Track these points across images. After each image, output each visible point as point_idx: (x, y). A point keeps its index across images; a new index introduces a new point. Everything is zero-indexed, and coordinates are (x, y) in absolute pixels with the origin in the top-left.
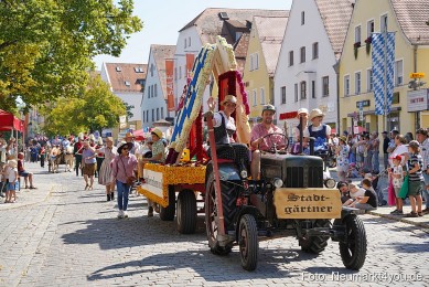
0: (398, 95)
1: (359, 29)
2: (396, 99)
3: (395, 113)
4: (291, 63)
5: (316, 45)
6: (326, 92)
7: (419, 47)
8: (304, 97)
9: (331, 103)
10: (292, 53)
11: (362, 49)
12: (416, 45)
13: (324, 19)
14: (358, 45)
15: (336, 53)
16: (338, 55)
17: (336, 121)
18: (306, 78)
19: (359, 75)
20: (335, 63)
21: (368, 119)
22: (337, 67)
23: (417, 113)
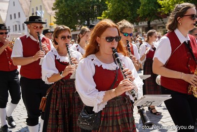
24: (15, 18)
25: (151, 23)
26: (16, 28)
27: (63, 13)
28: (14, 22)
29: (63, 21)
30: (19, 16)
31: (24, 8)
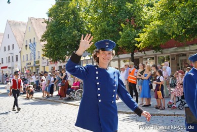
0: (39, 61)
1: (27, 41)
2: (38, 62)
3: (38, 67)
4: (5, 50)
5: (13, 45)
6: (17, 60)
8: (9, 61)
9: (19, 63)
10: (5, 47)
11: (28, 47)
12: (43, 47)
13: (15, 37)
14: (27, 46)
15: (20, 48)
17: (20, 69)
18: (10, 55)
19: (27, 55)
21: (30, 69)
22: (20, 52)
23: (44, 67)
24: (9, 50)
25: (134, 56)
26: (9, 60)
28: (8, 54)
30: (13, 48)
31: (18, 41)
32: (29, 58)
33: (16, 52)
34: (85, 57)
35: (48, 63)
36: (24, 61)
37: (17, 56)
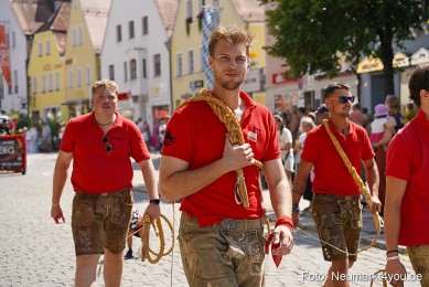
4: (120, 39)
5: (145, 20)
6: (158, 72)
7: (251, 24)
8: (134, 77)
9: (163, 84)
10: (119, 28)
11: (194, 25)
12: (247, 23)
14: (189, 21)
15: (167, 29)
16: (170, 32)
17: (169, 103)
18: (135, 55)
19: (191, 53)
20: (166, 40)
22: (169, 44)
24: (132, 35)
26: (134, 70)
27: (299, 9)
28: (127, 52)
29: (303, 39)
30: (145, 30)
32: (198, 65)
33: (155, 43)
34: (409, 55)
35: (263, 82)
36: (180, 76)
37: (157, 57)
